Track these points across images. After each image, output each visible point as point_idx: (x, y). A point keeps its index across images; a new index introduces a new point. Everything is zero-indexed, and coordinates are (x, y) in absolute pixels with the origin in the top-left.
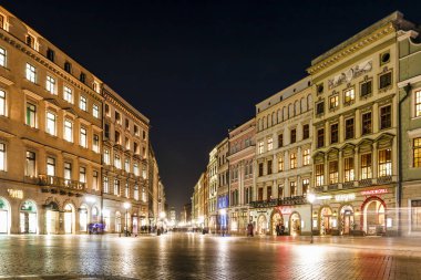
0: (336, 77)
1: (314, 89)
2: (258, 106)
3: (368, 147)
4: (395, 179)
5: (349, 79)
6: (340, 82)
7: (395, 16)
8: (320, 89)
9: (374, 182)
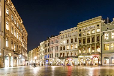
0: (85, 28)
1: (78, 30)
2: (60, 32)
3: (94, 45)
4: (101, 53)
5: (88, 29)
6: (86, 29)
7: (101, 16)
8: (80, 30)
9: (95, 53)
